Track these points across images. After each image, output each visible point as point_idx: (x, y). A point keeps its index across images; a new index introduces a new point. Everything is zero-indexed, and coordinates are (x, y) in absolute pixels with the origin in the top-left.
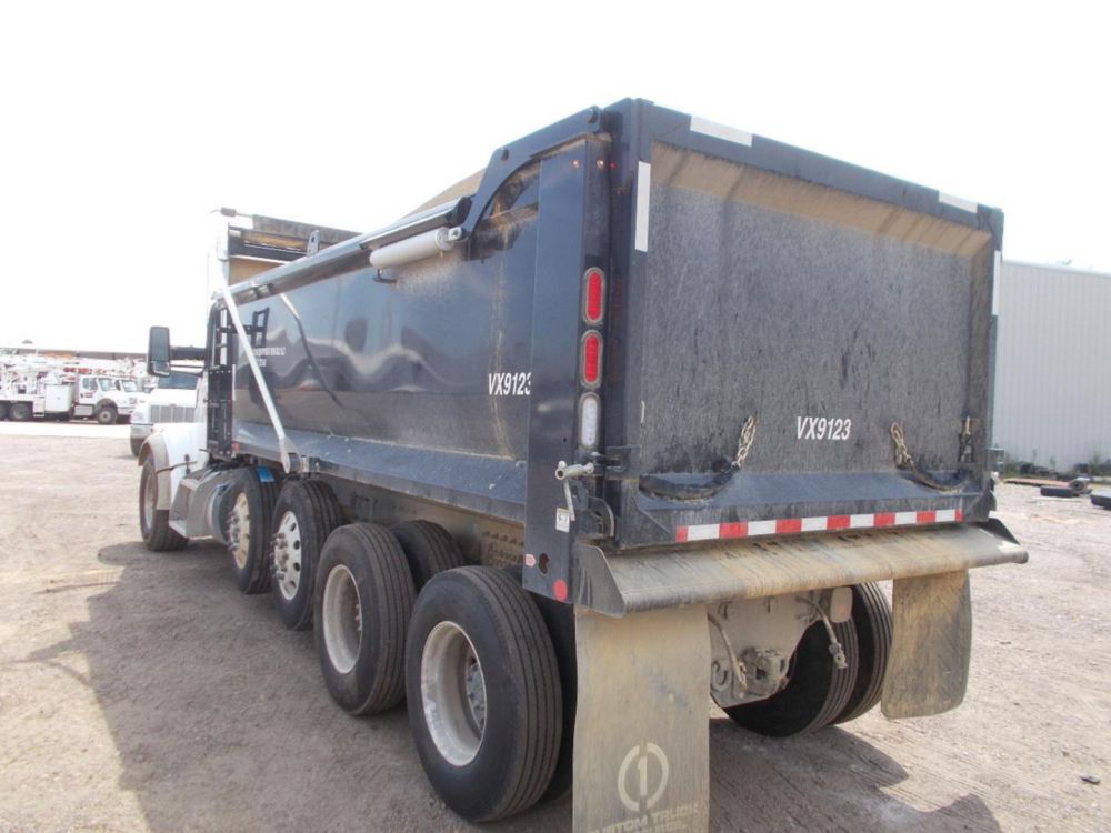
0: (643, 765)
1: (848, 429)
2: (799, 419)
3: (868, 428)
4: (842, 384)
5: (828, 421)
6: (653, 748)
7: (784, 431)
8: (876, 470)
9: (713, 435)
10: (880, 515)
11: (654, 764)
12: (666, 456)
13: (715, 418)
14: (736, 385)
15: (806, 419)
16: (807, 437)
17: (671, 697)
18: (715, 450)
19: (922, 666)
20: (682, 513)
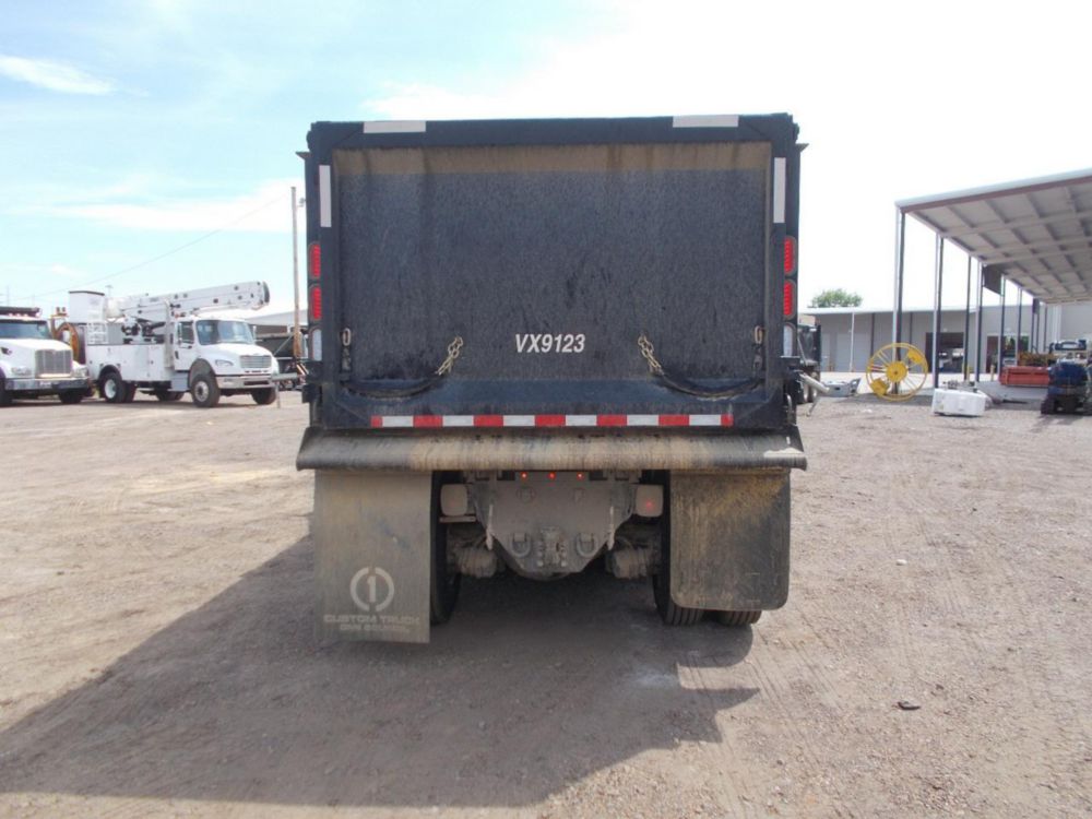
0: (372, 581)
1: (581, 343)
2: (518, 336)
3: (609, 341)
4: (569, 305)
5: (553, 337)
6: (379, 571)
7: (501, 347)
8: (624, 378)
9: (423, 352)
10: (605, 416)
11: (381, 583)
12: (381, 367)
13: (424, 339)
14: (442, 313)
15: (527, 336)
16: (529, 350)
17: (395, 540)
18: (427, 363)
19: (717, 563)
20: (376, 407)
